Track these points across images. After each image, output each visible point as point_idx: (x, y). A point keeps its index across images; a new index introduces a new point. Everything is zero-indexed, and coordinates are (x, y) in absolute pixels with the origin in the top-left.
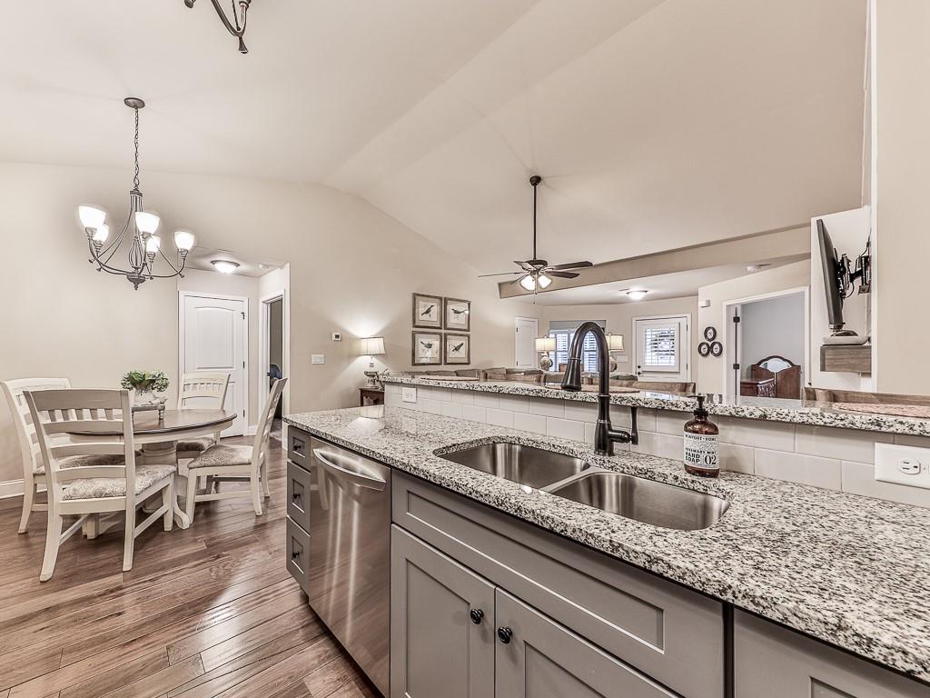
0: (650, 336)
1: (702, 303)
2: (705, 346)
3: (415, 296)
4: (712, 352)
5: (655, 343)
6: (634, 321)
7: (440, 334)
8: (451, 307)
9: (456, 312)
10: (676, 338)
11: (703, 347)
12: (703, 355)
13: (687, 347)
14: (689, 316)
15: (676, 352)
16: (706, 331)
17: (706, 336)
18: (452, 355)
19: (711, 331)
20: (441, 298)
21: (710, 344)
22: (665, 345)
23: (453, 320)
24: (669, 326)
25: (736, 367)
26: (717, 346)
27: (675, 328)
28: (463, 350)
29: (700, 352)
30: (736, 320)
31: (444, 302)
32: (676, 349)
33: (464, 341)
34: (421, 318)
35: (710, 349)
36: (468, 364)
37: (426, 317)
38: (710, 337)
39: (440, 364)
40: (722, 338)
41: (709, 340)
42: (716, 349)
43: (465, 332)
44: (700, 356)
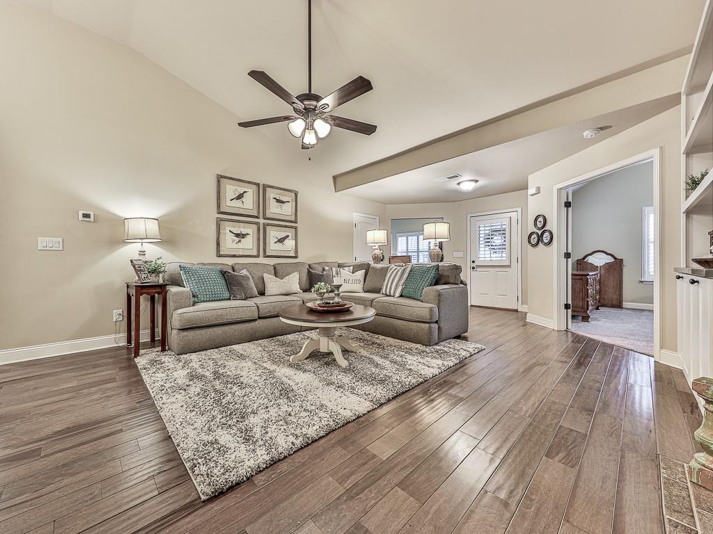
0: (484, 231)
1: (531, 191)
2: (534, 236)
3: (220, 178)
4: (542, 241)
5: (488, 239)
6: (469, 218)
7: (257, 224)
8: (271, 194)
9: (278, 201)
10: (507, 232)
11: (533, 237)
12: (533, 246)
13: (518, 238)
14: (519, 210)
15: (507, 247)
16: (536, 220)
17: (535, 224)
18: (273, 247)
19: (541, 219)
20: (258, 185)
21: (540, 232)
22: (497, 240)
23: (274, 209)
24: (501, 221)
25: (567, 255)
26: (547, 234)
27: (506, 222)
28: (290, 243)
29: (529, 242)
30: (568, 205)
31: (262, 189)
32: (507, 243)
33: (290, 233)
34: (229, 203)
35: (540, 238)
36: (296, 257)
37: (237, 203)
38: (540, 225)
39: (258, 256)
40: (552, 225)
41: (539, 229)
42: (546, 237)
43: (291, 224)
44: (529, 246)
